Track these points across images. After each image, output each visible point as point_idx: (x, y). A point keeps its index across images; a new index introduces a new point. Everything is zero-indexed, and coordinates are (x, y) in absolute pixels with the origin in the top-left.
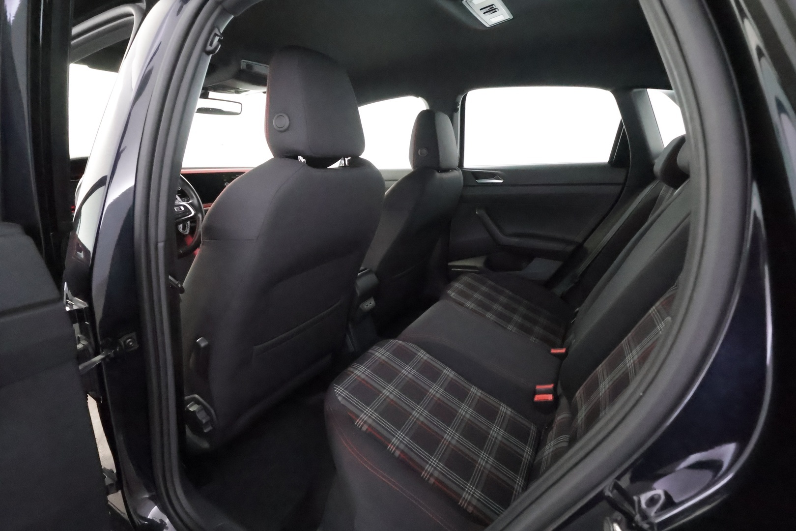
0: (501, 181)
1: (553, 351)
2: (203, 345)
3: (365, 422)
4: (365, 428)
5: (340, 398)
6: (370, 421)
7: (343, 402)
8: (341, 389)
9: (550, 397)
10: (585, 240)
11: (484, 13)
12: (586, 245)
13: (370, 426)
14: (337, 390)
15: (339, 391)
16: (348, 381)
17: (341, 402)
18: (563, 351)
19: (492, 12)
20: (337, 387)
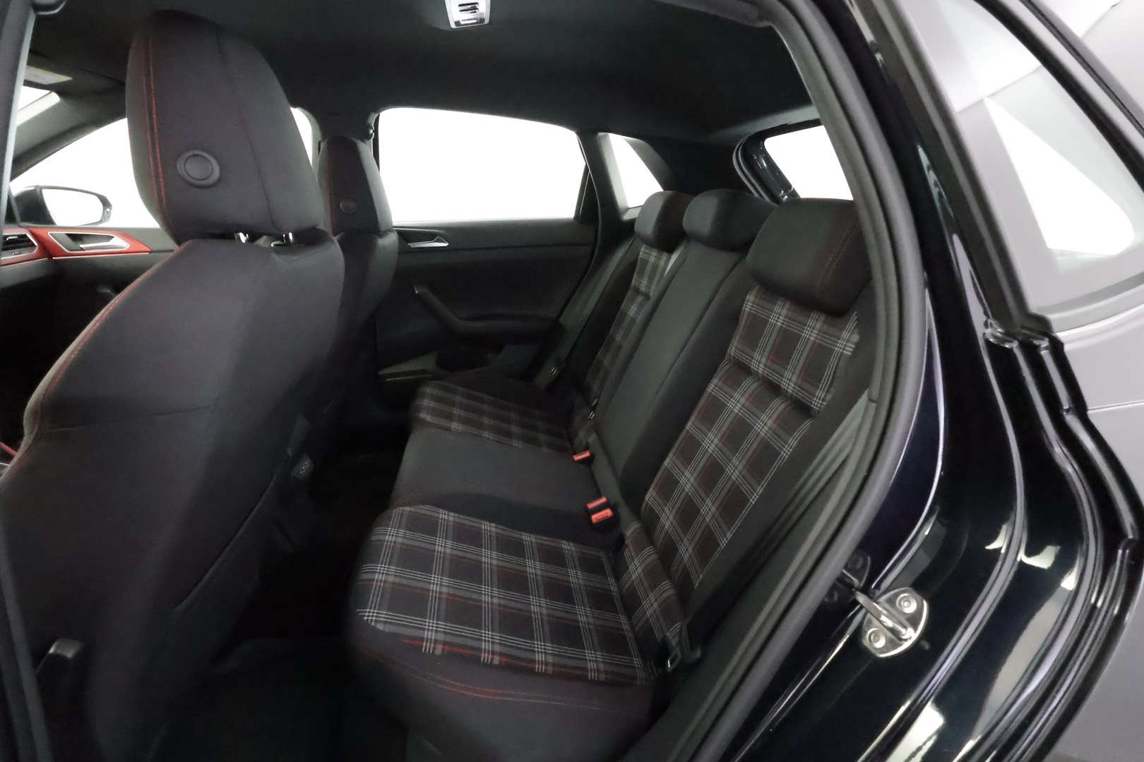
0: (446, 245)
1: (577, 458)
2: (69, 654)
3: (436, 641)
4: (439, 651)
5: (380, 627)
6: (441, 637)
7: (388, 629)
8: (374, 613)
9: (608, 512)
10: (560, 315)
11: (461, 11)
12: (561, 320)
13: (445, 643)
14: (368, 616)
15: (373, 616)
16: (375, 597)
17: (387, 631)
18: (587, 454)
19: (470, 11)
20: (365, 612)
